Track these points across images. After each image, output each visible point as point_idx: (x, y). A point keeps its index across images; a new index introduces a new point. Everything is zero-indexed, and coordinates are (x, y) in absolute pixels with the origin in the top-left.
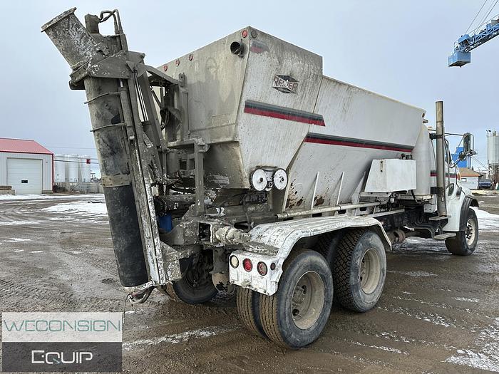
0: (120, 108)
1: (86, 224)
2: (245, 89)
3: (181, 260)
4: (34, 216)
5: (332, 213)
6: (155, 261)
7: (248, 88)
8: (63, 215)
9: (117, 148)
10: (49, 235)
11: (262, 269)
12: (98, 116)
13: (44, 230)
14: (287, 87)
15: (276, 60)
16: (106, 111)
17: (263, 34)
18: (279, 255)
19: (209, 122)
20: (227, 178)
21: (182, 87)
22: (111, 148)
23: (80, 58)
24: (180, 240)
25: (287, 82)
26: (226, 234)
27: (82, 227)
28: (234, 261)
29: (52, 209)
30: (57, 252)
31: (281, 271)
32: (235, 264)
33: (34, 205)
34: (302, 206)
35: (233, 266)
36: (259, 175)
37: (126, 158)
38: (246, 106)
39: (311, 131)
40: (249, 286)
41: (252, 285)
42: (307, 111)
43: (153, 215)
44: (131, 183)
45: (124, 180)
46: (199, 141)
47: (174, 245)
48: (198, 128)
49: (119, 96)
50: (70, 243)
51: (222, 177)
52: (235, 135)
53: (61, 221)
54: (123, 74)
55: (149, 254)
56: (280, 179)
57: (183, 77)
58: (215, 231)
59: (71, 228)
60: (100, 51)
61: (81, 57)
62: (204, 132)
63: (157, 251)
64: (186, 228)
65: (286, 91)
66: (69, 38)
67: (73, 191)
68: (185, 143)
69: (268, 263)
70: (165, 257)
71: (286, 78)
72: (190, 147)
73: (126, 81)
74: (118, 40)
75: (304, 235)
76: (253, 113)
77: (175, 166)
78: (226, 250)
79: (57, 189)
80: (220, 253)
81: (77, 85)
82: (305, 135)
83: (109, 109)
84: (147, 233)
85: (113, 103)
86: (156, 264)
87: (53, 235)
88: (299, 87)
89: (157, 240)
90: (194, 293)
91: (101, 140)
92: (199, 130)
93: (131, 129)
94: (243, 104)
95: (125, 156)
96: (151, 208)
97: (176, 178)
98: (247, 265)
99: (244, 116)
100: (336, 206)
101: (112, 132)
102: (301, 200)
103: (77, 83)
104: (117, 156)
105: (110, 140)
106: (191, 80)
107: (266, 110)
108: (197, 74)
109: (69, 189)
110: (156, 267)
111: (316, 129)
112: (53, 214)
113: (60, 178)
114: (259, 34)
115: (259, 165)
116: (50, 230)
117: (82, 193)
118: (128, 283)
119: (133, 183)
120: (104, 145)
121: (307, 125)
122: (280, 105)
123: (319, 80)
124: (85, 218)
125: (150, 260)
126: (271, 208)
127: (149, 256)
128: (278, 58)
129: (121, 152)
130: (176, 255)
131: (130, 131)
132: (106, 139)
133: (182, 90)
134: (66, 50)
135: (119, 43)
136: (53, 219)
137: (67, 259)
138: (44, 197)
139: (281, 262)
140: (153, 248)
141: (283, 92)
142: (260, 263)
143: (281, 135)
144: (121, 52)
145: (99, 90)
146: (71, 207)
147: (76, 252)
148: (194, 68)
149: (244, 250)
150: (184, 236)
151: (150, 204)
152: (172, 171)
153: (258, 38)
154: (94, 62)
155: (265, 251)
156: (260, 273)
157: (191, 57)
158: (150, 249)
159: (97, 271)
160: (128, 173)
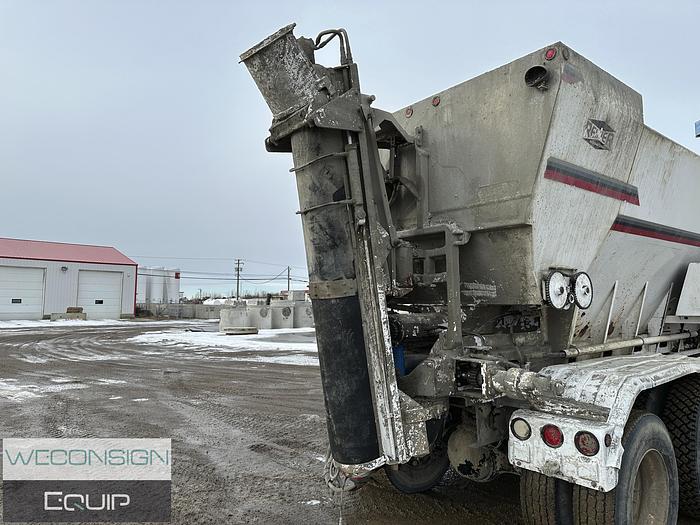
0: (345, 176)
1: (194, 360)
2: (549, 140)
3: (428, 423)
4: (119, 348)
5: (628, 351)
6: (389, 421)
7: (554, 137)
8: (157, 348)
9: (339, 238)
10: (149, 375)
11: (586, 445)
12: (314, 189)
13: (139, 368)
14: (600, 139)
15: (591, 95)
16: (327, 182)
17: (576, 55)
18: (611, 420)
19: (471, 197)
20: (492, 288)
21: (419, 146)
22: (331, 237)
23: (294, 100)
24: (428, 388)
25: (601, 132)
26: (518, 382)
27: (189, 366)
28: (520, 428)
29: (140, 339)
30: (169, 401)
31: (620, 449)
32: (522, 432)
33: (115, 334)
34: (585, 337)
35: (518, 437)
36: (557, 282)
37: (351, 255)
38: (548, 167)
39: (622, 213)
40: (558, 472)
41: (564, 470)
42: (621, 179)
43: (388, 345)
44: (357, 293)
45: (347, 288)
46: (454, 228)
47: (416, 397)
48: (450, 207)
49: (345, 159)
50: (180, 388)
51: (483, 286)
52: (529, 215)
53: (158, 356)
54: (353, 124)
55: (379, 409)
56: (584, 290)
57: (421, 131)
58: (492, 375)
59: (175, 366)
60: (325, 89)
61: (297, 98)
62: (460, 213)
63: (395, 405)
64: (439, 368)
65: (599, 145)
66: (282, 69)
67: (160, 316)
68: (426, 232)
69: (600, 433)
70: (405, 417)
71: (601, 124)
72: (439, 238)
73: (355, 135)
74: (346, 73)
75: (645, 386)
76: (554, 180)
77: (407, 269)
78: (493, 408)
79: (139, 312)
80: (486, 412)
81: (278, 144)
82: (613, 218)
83: (331, 178)
84: (377, 375)
85: (337, 169)
86: (390, 427)
87: (155, 377)
88: (615, 140)
89: (393, 387)
90: (411, 476)
91: (316, 225)
92: (449, 211)
93: (362, 208)
94: (545, 164)
95: (350, 251)
96: (386, 333)
97: (410, 286)
98: (552, 437)
99: (543, 183)
100: (634, 338)
101: (334, 214)
102: (587, 327)
103: (280, 140)
104: (339, 251)
105: (331, 226)
106: (437, 134)
107: (572, 175)
108: (448, 125)
109: (154, 313)
110: (391, 432)
111: (628, 210)
112: (143, 347)
113: (141, 299)
114: (571, 54)
115: (553, 265)
116: (147, 367)
117: (172, 318)
118: (349, 458)
119: (360, 293)
120: (321, 233)
121: (618, 202)
122: (589, 167)
123: (639, 131)
124: (188, 351)
125: (382, 420)
126: (546, 339)
127: (380, 413)
128: (594, 93)
129: (346, 244)
130: (422, 414)
131: (359, 211)
132: (324, 224)
133: (420, 151)
134: (275, 88)
135: (346, 78)
136: (146, 353)
137: (186, 412)
138: (123, 323)
139: (619, 433)
140: (388, 399)
141: (595, 147)
142: (580, 434)
143: (585, 217)
144: (352, 91)
145: (318, 149)
146: (164, 336)
147: (194, 401)
148: (441, 118)
149: (533, 409)
150: (436, 382)
151: (384, 327)
152: (404, 276)
153: (571, 60)
154: (316, 106)
155: (578, 413)
156: (581, 451)
157: (436, 101)
158: (380, 401)
159: (236, 432)
160: (354, 277)
